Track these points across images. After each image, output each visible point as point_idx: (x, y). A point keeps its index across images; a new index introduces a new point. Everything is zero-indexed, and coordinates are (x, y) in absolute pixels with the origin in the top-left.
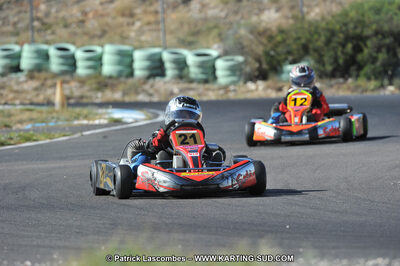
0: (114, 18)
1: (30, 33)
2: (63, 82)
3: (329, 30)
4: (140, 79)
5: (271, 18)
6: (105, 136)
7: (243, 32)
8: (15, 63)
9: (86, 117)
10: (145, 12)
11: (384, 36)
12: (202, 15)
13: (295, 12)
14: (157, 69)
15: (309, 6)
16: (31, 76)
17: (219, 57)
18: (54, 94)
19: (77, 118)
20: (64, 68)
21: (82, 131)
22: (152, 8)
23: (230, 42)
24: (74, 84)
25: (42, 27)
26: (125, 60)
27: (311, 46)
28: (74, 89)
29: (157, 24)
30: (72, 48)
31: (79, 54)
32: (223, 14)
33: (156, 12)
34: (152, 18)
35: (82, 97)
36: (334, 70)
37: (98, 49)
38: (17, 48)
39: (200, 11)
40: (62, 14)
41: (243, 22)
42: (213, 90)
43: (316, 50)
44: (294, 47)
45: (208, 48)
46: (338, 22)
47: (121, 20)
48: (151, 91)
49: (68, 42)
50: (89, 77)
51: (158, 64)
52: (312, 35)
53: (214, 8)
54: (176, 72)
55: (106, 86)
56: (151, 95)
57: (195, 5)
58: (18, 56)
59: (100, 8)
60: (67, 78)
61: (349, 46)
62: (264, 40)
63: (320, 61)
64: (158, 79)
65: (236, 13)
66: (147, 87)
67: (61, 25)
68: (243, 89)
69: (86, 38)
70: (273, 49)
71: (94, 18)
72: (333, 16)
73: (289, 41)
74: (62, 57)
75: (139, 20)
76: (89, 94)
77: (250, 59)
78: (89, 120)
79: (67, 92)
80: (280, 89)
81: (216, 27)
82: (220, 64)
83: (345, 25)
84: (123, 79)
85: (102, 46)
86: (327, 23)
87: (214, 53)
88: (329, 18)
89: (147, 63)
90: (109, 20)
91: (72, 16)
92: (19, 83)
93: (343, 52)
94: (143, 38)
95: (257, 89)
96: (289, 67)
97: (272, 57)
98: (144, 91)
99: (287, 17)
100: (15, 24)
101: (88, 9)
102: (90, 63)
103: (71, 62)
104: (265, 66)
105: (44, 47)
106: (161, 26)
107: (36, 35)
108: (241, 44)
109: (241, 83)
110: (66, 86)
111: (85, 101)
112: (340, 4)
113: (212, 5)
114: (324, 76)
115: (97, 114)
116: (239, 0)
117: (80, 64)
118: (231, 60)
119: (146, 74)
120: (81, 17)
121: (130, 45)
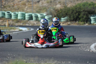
0: (21, 5)
2: (8, 21)
3: (72, 10)
5: (58, 6)
6: (18, 34)
7: (52, 10)
9: (13, 29)
10: (28, 4)
11: (85, 11)
12: (42, 5)
13: (64, 5)
14: (31, 18)
15: (67, 4)
16: (1, 19)
17: (46, 15)
18: (6, 23)
19: (11, 29)
21: (12, 32)
22: (30, 3)
23: (49, 12)
24: (11, 21)
26: (23, 15)
27: (68, 13)
28: (11, 22)
29: (31, 7)
30: (11, 12)
31: (12, 14)
32: (47, 5)
33: (31, 4)
34: (30, 6)
35: (13, 24)
36: (74, 19)
37: (17, 13)
39: (42, 4)
40: (8, 4)
41: (52, 7)
43: (69, 15)
44: (64, 14)
45: (43, 13)
46: (74, 8)
47: (23, 6)
48: (29, 23)
49: (10, 11)
50: (14, 19)
51: (31, 17)
52: (68, 11)
53: (45, 4)
54: (36, 19)
55: (19, 22)
56: (29, 24)
57: (40, 3)
59: (18, 3)
60: (9, 19)
61: (77, 14)
62: (57, 12)
63: (70, 17)
64: (31, 20)
65: (50, 5)
66: (28, 22)
67: (8, 7)
69: (14, 10)
70: (59, 14)
71: (16, 5)
72: (73, 7)
73: (63, 12)
74: (8, 14)
75: (27, 6)
76: (14, 23)
77: (53, 16)
78: (14, 30)
79: (9, 23)
81: (45, 8)
83: (76, 9)
84: (23, 20)
85: (18, 12)
86: (72, 8)
87: (45, 14)
88: (72, 7)
89: (28, 17)
90: (20, 6)
91: (11, 5)
93: (76, 15)
94: (28, 10)
97: (59, 16)
98: (28, 23)
99: (62, 6)
101: (15, 3)
102: (15, 16)
103: (10, 16)
105: (4, 12)
106: (32, 8)
107: (2, 9)
108: (51, 12)
109: (51, 22)
110: (9, 21)
111: (13, 25)
112: (75, 4)
113: (44, 3)
114: (71, 21)
115: (16, 28)
116: (51, 2)
117: (12, 16)
118: (49, 16)
119: (28, 19)
120: (13, 5)
121: (25, 12)
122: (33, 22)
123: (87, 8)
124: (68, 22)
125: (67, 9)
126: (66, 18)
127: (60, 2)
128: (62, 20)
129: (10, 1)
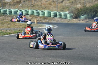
0: (48, 5)
1: (30, 7)
3: (90, 9)
4: (52, 17)
5: (79, 6)
7: (73, 9)
8: (27, 13)
10: (54, 4)
12: (65, 5)
13: (84, 5)
14: (55, 15)
15: (86, 4)
16: (31, 16)
17: (68, 14)
20: (37, 15)
22: (55, 3)
23: (70, 11)
24: (39, 18)
26: (49, 13)
27: (87, 12)
28: (39, 19)
29: (56, 6)
30: (39, 11)
31: (40, 12)
32: (69, 5)
33: (56, 4)
34: (55, 5)
36: (91, 17)
37: (44, 11)
38: (28, 10)
39: (65, 4)
40: (37, 3)
41: (73, 7)
42: (67, 20)
43: (87, 13)
44: (83, 12)
45: (66, 12)
46: (92, 8)
47: (49, 5)
48: (54, 20)
50: (42, 17)
52: (87, 10)
53: (67, 4)
54: (59, 16)
55: (45, 18)
57: (64, 3)
58: (28, 12)
59: (45, 3)
60: (38, 16)
61: (94, 13)
62: (77, 11)
63: (88, 15)
64: (56, 17)
65: (72, 5)
66: (53, 19)
67: (37, 6)
68: (72, 20)
69: (42, 8)
70: (79, 12)
71: (44, 4)
72: (91, 7)
74: (37, 12)
75: (52, 5)
76: (42, 20)
77: (74, 14)
78: (41, 27)
79: (37, 19)
80: (80, 21)
81: (68, 7)
82: (68, 15)
83: (94, 8)
84: (49, 17)
85: (45, 10)
87: (67, 13)
89: (53, 14)
90: (46, 5)
91: (39, 4)
92: (28, 17)
93: (93, 14)
94: (53, 9)
95: (75, 20)
96: (82, 16)
97: (79, 14)
98: (53, 20)
99: (82, 6)
100: (28, 5)
101: (42, 3)
102: (42, 14)
103: (38, 13)
104: (77, 16)
105: (33, 10)
106: (57, 7)
107: (32, 7)
108: (72, 11)
109: (72, 19)
110: (37, 18)
112: (93, 4)
113: (67, 3)
114: (89, 18)
116: (73, 2)
117: (40, 14)
118: (70, 14)
119: (53, 16)
120: (41, 4)
121: (50, 10)
122: (57, 19)
124: (87, 19)
125: (86, 8)
126: (85, 16)
127: (80, 3)
128: (81, 17)
129: (39, 1)
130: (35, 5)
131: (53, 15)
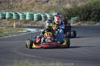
0: (29, 6)
1: (8, 9)
2: (16, 22)
3: (82, 9)
4: (35, 21)
5: (68, 6)
7: (61, 9)
9: (21, 30)
10: (37, 4)
12: (51, 5)
13: (74, 5)
14: (40, 18)
15: (77, 3)
16: (8, 20)
18: (14, 24)
19: (19, 30)
20: (16, 18)
21: (20, 34)
24: (19, 22)
25: (11, 8)
26: (32, 16)
27: (78, 13)
28: (19, 23)
30: (18, 13)
31: (20, 15)
32: (56, 5)
33: (40, 4)
34: (39, 6)
35: (21, 25)
36: (84, 19)
38: (5, 13)
39: (51, 4)
41: (61, 7)
43: (79, 14)
45: (52, 13)
46: (85, 7)
47: (31, 6)
48: (38, 24)
52: (78, 10)
55: (27, 22)
57: (49, 3)
58: (5, 15)
59: (26, 3)
60: (17, 20)
61: (88, 13)
62: (67, 12)
63: (80, 17)
64: (40, 21)
65: (60, 5)
66: (37, 23)
67: (16, 7)
69: (22, 11)
70: (68, 14)
71: (24, 6)
72: (84, 6)
74: (16, 15)
75: (35, 6)
77: (63, 16)
79: (17, 24)
81: (54, 8)
83: (87, 8)
84: (31, 21)
85: (26, 13)
86: (82, 7)
87: (54, 15)
88: (83, 6)
90: (28, 6)
91: (19, 5)
92: (5, 21)
93: (86, 15)
94: (36, 11)
96: (72, 18)
97: (68, 16)
99: (72, 6)
100: (4, 7)
101: (22, 3)
102: (23, 17)
103: (18, 17)
104: (67, 18)
105: (12, 13)
106: (41, 8)
107: (10, 10)
108: (60, 12)
112: (86, 3)
113: (54, 2)
114: (81, 20)
115: (24, 29)
116: (60, 2)
120: (21, 5)
121: (33, 12)
122: (42, 22)
123: (98, 7)
126: (76, 18)
127: (69, 2)
129: (18, 2)
130: (13, 6)
131: (36, 18)
